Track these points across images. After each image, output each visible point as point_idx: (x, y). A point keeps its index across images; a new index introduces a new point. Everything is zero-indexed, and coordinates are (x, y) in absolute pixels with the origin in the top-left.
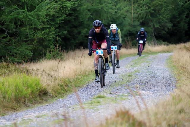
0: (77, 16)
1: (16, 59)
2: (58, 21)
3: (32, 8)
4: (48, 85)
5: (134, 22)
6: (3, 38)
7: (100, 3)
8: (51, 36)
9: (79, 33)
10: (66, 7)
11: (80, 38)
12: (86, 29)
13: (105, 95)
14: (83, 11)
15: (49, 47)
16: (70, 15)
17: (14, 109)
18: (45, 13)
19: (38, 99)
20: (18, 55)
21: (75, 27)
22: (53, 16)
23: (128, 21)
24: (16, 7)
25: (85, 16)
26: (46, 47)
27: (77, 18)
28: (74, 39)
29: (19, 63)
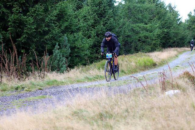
0: (169, 35)
1: (145, 51)
2: (161, 36)
3: (151, 32)
4: (157, 62)
5: (191, 37)
6: (140, 43)
7: (178, 30)
8: (158, 43)
9: (170, 41)
10: (165, 31)
11: (170, 44)
12: (172, 40)
13: (179, 66)
14: (171, 33)
15: (157, 47)
16: (166, 34)
17: (143, 70)
18: (156, 33)
19: (153, 67)
20: (145, 50)
21: (168, 39)
22: (159, 35)
23: (189, 37)
24: (145, 31)
25: (172, 35)
26: (156, 47)
27: (168, 36)
28: (167, 44)
29: (146, 53)
